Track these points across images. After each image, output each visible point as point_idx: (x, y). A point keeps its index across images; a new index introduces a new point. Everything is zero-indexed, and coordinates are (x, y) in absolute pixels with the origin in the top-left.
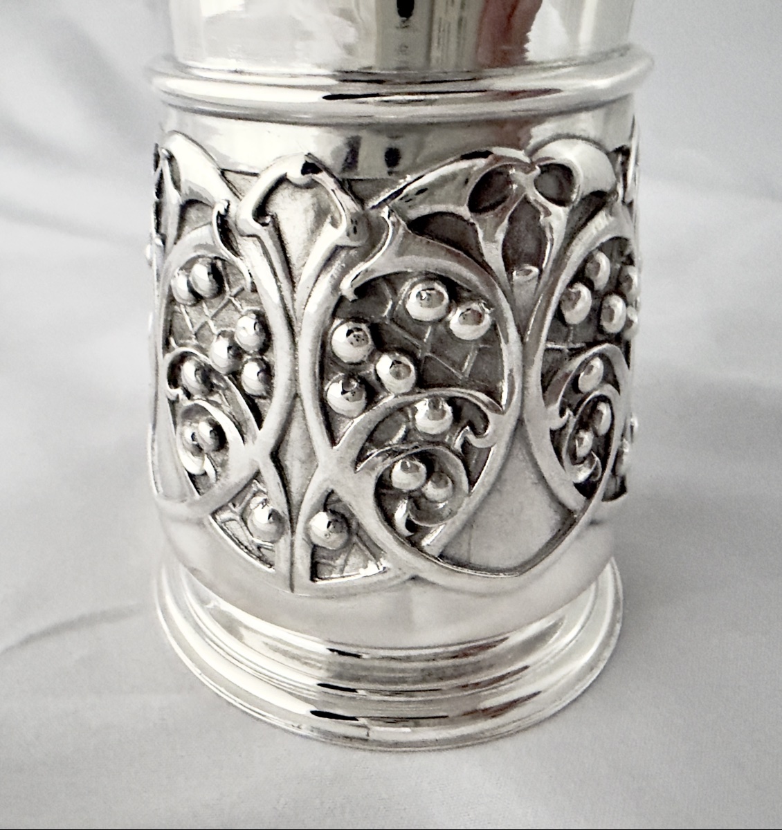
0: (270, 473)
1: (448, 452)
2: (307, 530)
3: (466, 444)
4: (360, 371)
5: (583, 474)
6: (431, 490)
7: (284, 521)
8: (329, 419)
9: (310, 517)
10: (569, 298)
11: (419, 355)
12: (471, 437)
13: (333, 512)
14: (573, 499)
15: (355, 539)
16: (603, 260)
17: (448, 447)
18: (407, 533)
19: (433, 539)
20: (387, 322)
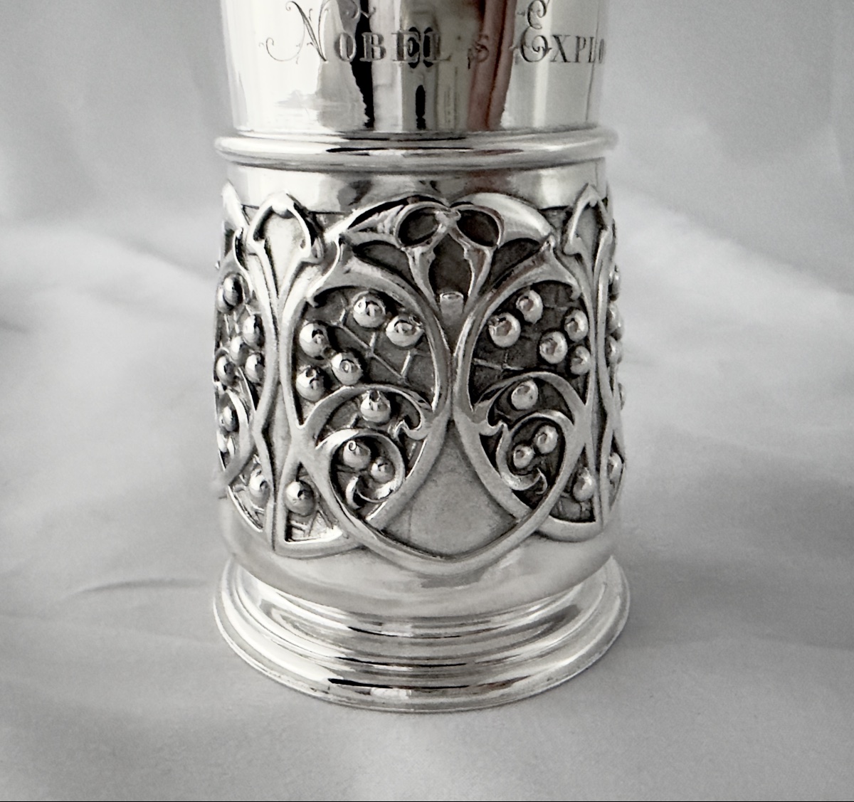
0: (262, 447)
1: (388, 439)
2: (285, 498)
3: (402, 435)
4: (322, 365)
5: (524, 485)
6: (377, 471)
7: (271, 489)
8: (299, 402)
9: (287, 486)
11: (367, 356)
12: (407, 430)
13: (303, 483)
15: (318, 507)
16: (535, 297)
17: (389, 436)
18: (355, 506)
20: (341, 326)
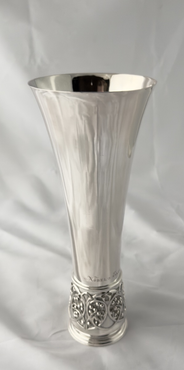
0: (83, 318)
1: (100, 317)
2: (87, 324)
3: (102, 316)
4: (92, 310)
5: (116, 318)
6: (99, 320)
7: (85, 323)
8: (89, 314)
9: (87, 322)
10: (112, 302)
11: (97, 309)
13: (90, 322)
14: (115, 320)
15: (92, 325)
16: (116, 298)
18: (97, 324)
19: (99, 325)
20: (94, 306)
